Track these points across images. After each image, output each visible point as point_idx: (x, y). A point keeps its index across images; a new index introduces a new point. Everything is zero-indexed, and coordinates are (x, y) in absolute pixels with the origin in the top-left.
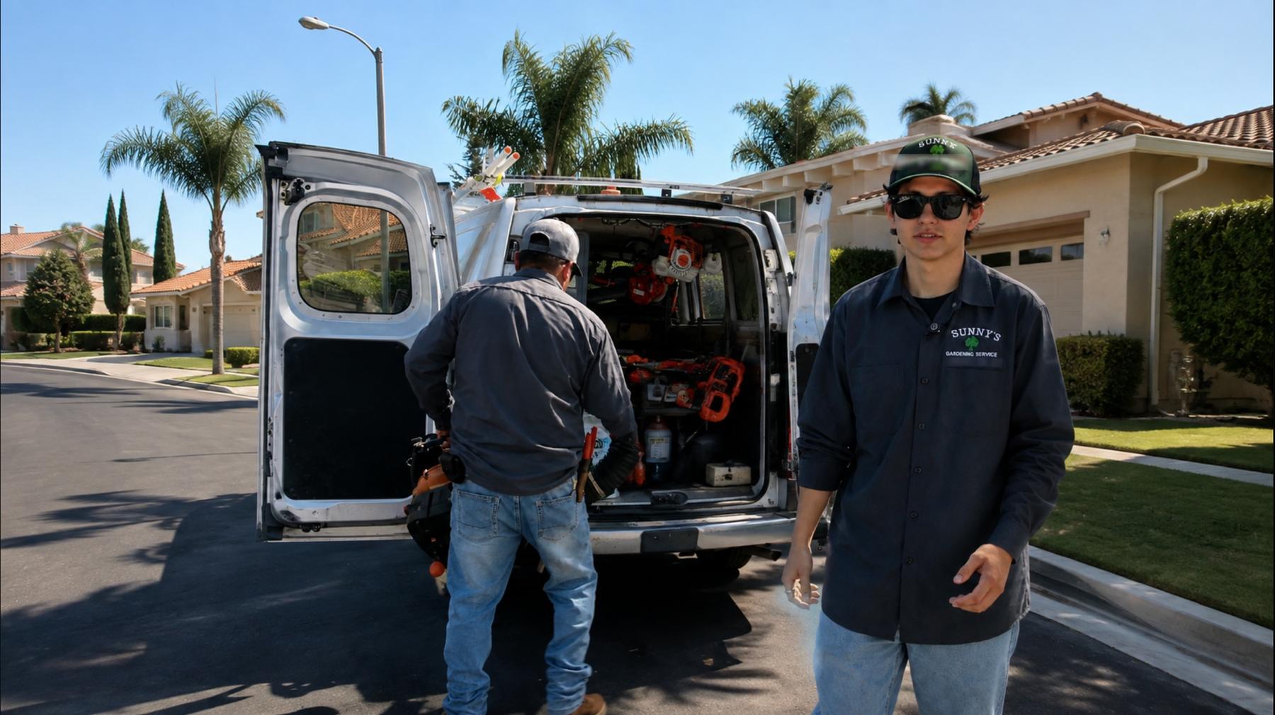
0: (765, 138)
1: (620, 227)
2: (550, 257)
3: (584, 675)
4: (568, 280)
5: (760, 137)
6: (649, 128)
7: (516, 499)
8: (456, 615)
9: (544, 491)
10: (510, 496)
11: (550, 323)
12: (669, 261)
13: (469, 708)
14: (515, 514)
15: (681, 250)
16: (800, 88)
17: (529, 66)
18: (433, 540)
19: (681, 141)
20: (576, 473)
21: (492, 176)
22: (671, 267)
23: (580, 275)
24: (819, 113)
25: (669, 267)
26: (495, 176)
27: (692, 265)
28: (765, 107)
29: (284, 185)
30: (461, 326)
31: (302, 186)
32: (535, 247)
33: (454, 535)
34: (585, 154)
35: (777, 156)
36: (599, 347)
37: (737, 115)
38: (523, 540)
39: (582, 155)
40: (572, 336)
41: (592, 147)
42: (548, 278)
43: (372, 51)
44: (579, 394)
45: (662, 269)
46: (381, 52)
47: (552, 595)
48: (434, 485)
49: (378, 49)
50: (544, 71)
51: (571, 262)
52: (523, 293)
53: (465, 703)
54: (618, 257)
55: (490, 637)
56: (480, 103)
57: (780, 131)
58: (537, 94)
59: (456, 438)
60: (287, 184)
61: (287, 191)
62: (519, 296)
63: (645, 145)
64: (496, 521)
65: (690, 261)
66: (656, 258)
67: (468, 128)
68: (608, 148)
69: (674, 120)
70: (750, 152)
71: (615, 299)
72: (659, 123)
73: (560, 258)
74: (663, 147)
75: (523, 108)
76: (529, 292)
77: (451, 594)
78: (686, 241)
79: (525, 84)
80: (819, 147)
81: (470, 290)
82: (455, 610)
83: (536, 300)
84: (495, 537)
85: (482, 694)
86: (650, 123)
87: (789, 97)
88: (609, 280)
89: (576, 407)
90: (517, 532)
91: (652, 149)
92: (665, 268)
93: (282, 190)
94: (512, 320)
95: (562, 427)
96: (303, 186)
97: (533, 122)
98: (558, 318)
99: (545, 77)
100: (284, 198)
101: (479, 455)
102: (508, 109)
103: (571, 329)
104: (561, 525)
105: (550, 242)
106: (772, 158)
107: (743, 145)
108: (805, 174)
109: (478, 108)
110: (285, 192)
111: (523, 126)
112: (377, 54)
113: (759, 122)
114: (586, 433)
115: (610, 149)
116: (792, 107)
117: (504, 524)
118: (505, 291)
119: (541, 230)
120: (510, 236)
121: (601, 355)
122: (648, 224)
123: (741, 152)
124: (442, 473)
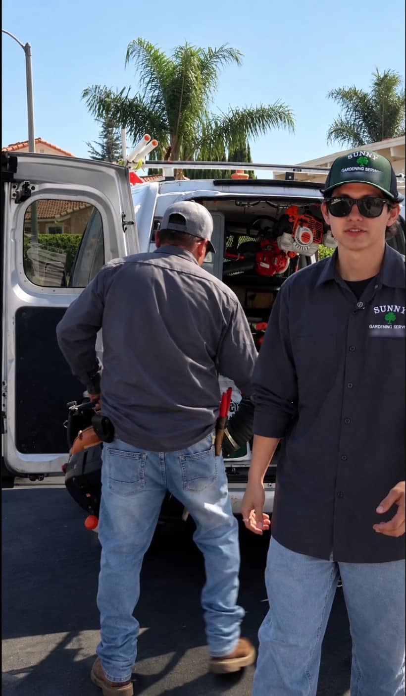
0: (356, 119)
1: (251, 208)
2: (186, 235)
3: (238, 615)
4: (203, 255)
5: (352, 118)
6: (258, 111)
7: (161, 455)
8: (107, 565)
9: (186, 447)
10: (156, 453)
11: (186, 294)
12: (294, 238)
13: (121, 652)
14: (160, 468)
15: (304, 227)
16: (386, 76)
17: (154, 60)
18: (88, 495)
19: (285, 122)
20: (214, 429)
21: (133, 162)
22: (295, 244)
23: (214, 252)
24: (401, 97)
25: (293, 243)
26: (135, 161)
27: (314, 242)
28: (356, 94)
29: (14, 187)
30: (107, 298)
31: (28, 187)
32: (173, 227)
33: (105, 489)
34: (204, 134)
35: (365, 134)
36: (232, 316)
37: (332, 100)
38: (168, 493)
39: (201, 135)
40: (207, 307)
41: (210, 127)
42: (186, 255)
43: (22, 46)
44: (214, 358)
45: (286, 244)
46: (30, 47)
47: (201, 544)
48: (88, 444)
49: (27, 44)
50: (168, 63)
51: (206, 240)
52: (163, 269)
53: (117, 648)
54: (245, 233)
55: (139, 584)
56: (114, 90)
57: (369, 114)
58: (161, 83)
59: (105, 400)
60: (17, 186)
61: (17, 192)
62: (159, 272)
63: (254, 125)
64: (143, 476)
65: (312, 238)
66: (281, 234)
67: (104, 112)
68: (223, 129)
69: (279, 105)
70: (343, 131)
71: (243, 271)
72: (267, 107)
73: (195, 236)
74: (269, 127)
75: (151, 95)
76: (168, 267)
77: (103, 546)
78: (308, 219)
79: (152, 75)
80: (401, 127)
81: (114, 266)
82: (107, 560)
83: (175, 275)
84: (143, 491)
85: (132, 638)
86: (259, 107)
87: (376, 84)
88: (239, 254)
89: (211, 370)
90: (162, 486)
91: (260, 129)
92: (290, 244)
93: (13, 191)
94: (152, 292)
95: (200, 388)
96: (30, 187)
97: (159, 107)
98: (194, 291)
99: (169, 68)
100: (15, 198)
101: (127, 416)
102: (138, 96)
103: (205, 300)
104: (203, 477)
105: (187, 222)
106: (361, 136)
107: (337, 125)
108: (392, 150)
109: (112, 95)
110: (15, 193)
111: (151, 109)
112: (27, 49)
113: (351, 105)
114: (222, 394)
115: (225, 130)
116: (378, 93)
117: (152, 480)
118: (146, 267)
119: (178, 211)
120: (154, 217)
121: (233, 324)
122: (276, 205)
123: (335, 131)
124: (94, 433)
